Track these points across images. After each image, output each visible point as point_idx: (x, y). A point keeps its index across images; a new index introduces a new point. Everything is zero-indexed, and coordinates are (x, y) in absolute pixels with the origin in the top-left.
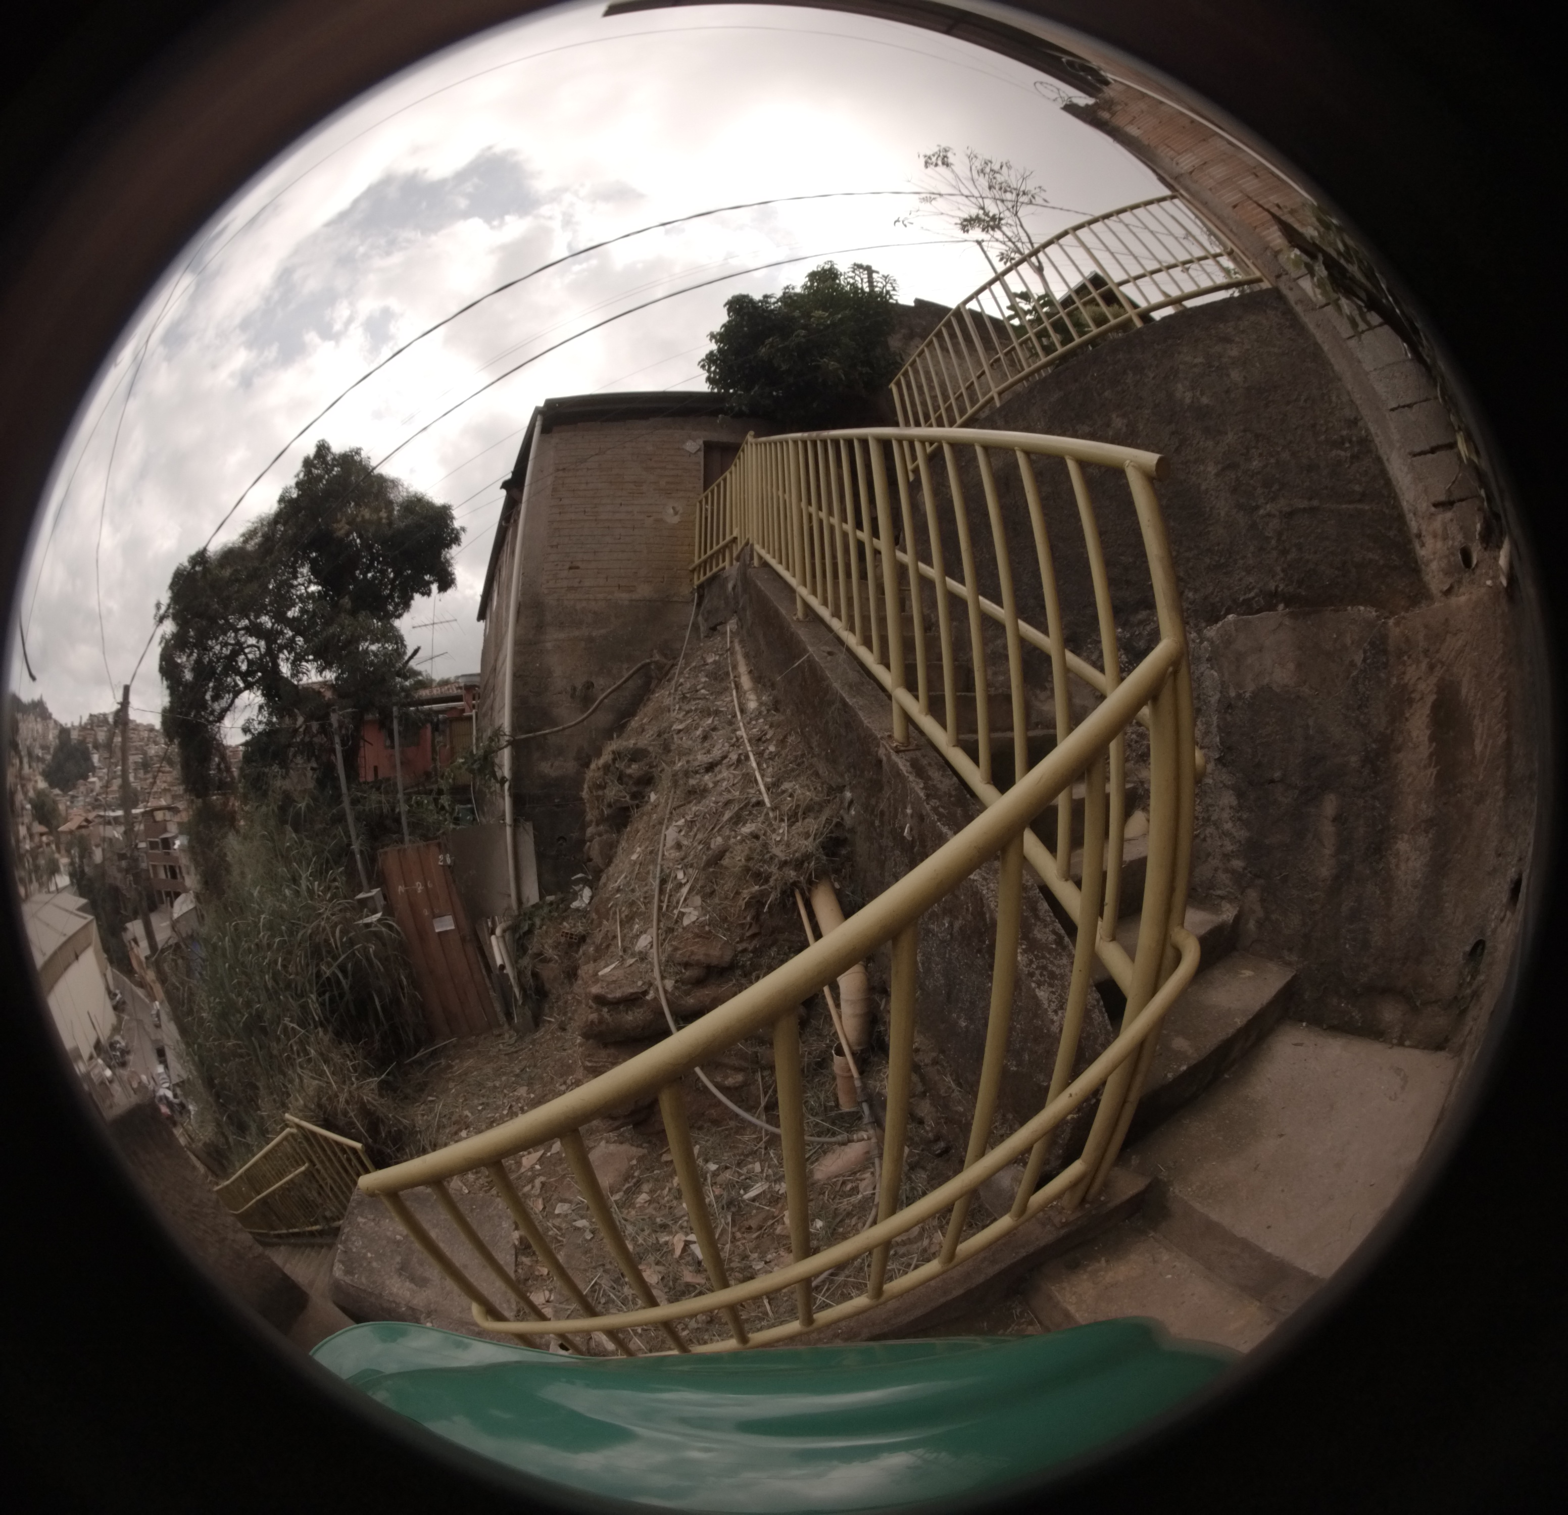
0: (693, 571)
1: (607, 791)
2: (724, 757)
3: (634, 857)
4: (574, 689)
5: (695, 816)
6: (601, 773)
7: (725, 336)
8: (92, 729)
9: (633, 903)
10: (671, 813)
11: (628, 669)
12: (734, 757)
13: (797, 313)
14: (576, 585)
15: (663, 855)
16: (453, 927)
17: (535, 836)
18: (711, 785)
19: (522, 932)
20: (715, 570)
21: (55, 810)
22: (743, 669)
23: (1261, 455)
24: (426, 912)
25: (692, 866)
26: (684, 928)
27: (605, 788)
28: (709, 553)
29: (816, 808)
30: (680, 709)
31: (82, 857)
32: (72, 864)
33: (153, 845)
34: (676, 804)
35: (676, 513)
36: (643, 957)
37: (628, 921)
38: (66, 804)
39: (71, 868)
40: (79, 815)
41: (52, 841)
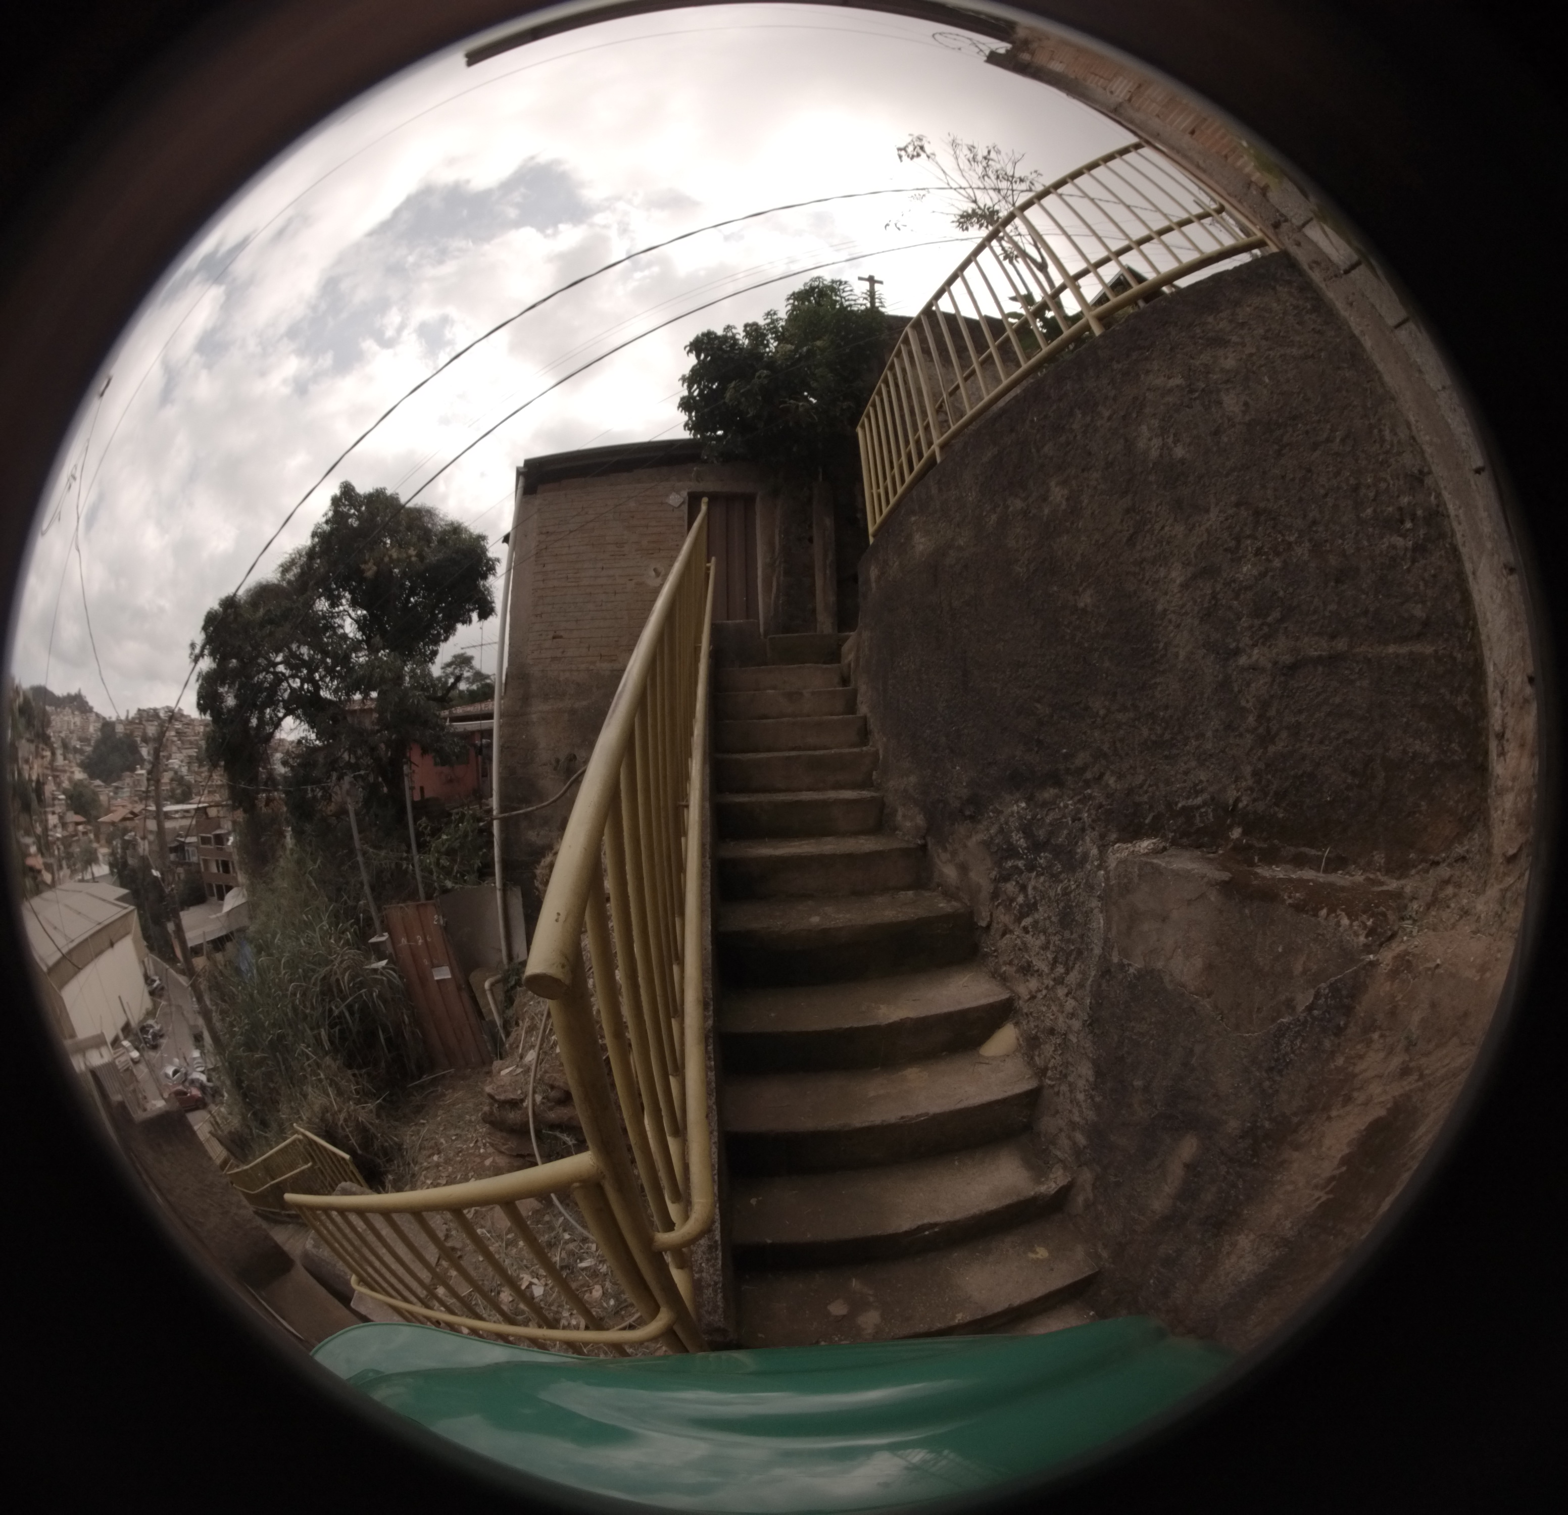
4: (557, 760)
8: (140, 723)
16: (450, 977)
21: (95, 801)
24: (426, 961)
31: (125, 848)
32: (113, 853)
33: (205, 841)
35: (658, 574)
37: (529, 1031)
38: (108, 795)
39: (111, 859)
40: (123, 806)
41: (90, 831)
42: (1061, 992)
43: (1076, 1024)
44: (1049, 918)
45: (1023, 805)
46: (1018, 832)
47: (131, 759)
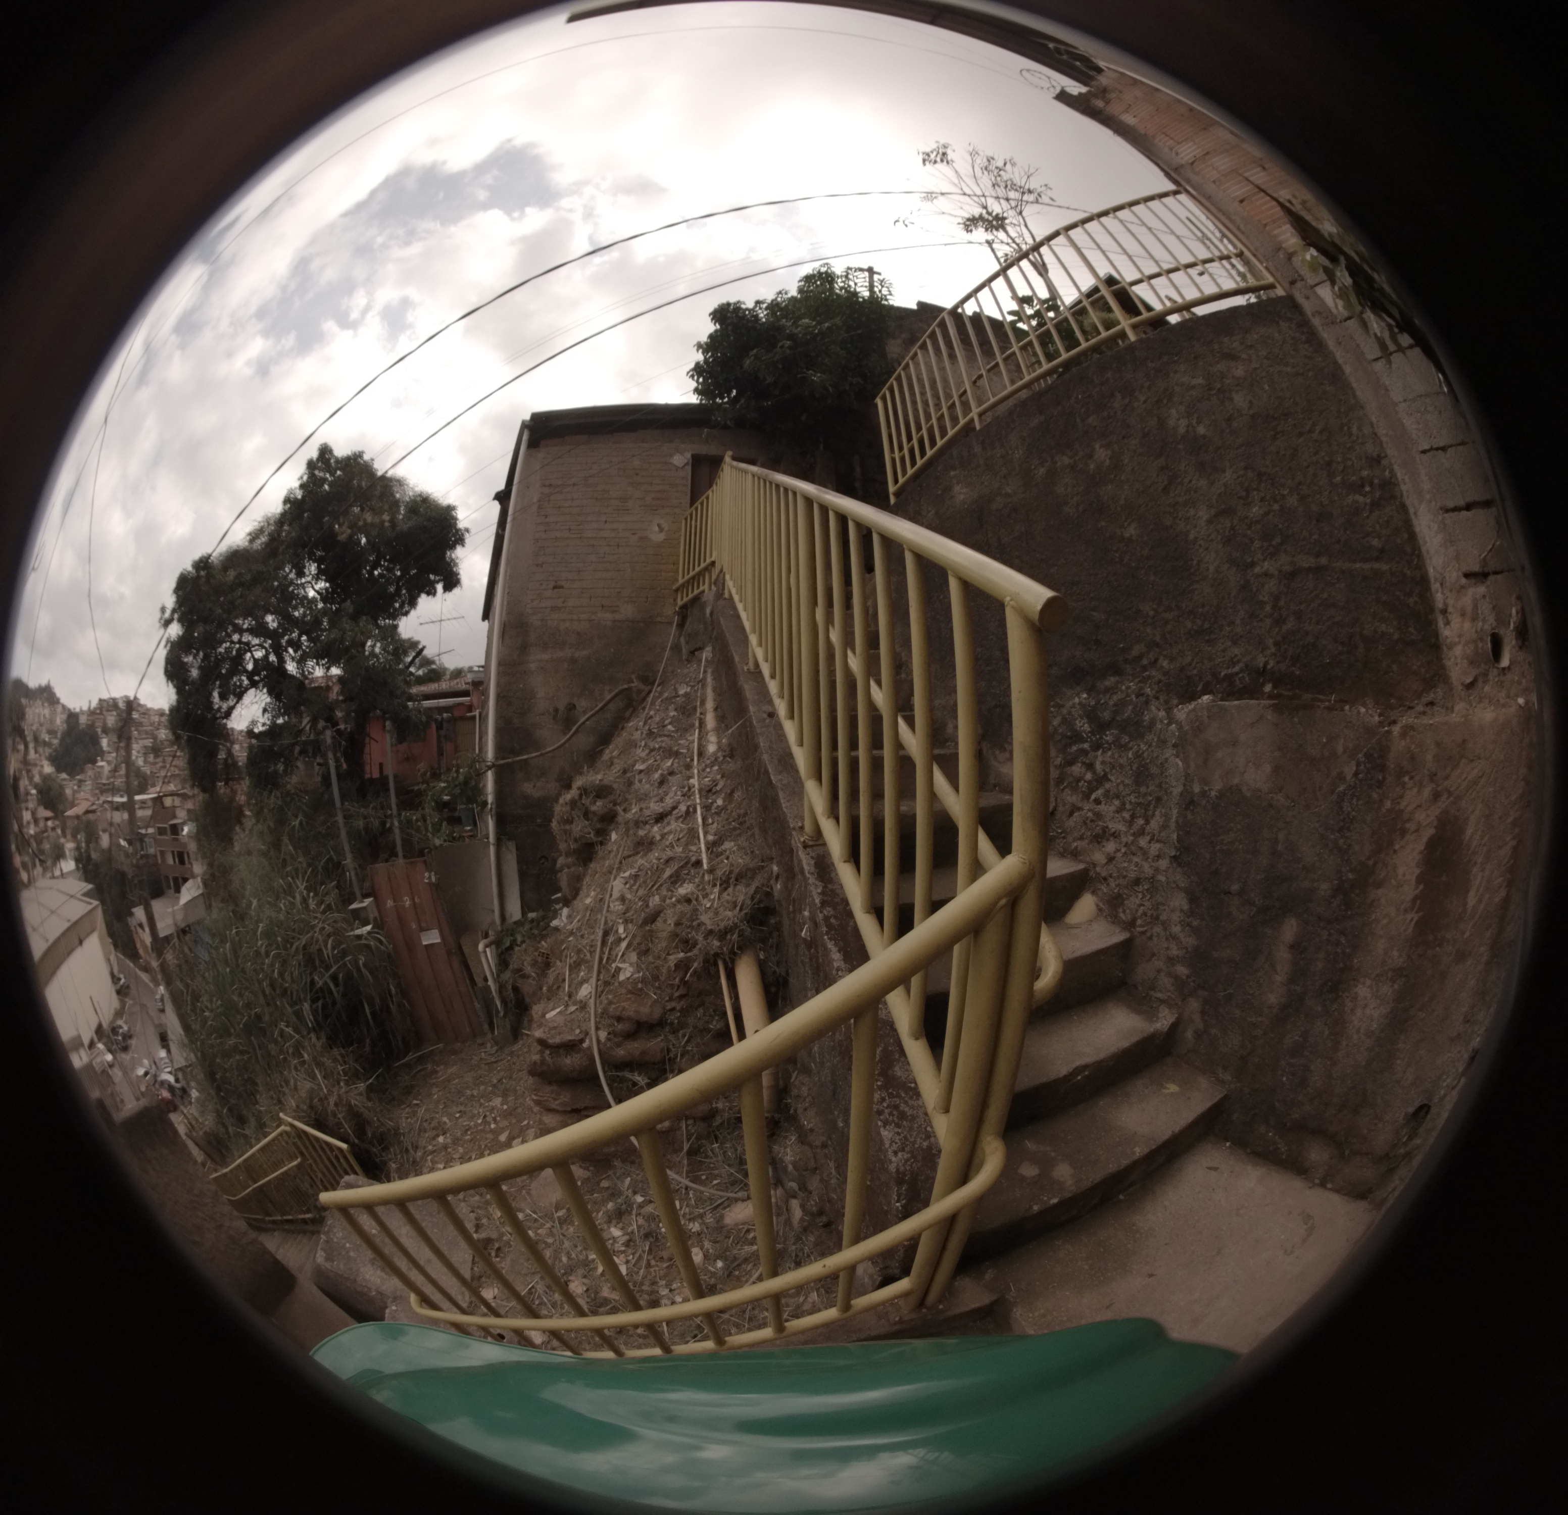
0: (677, 590)
1: (573, 826)
2: (674, 808)
3: (589, 900)
4: (556, 710)
5: (640, 870)
6: (568, 808)
7: (712, 345)
8: (101, 713)
9: (581, 950)
10: (621, 863)
11: (610, 691)
12: (683, 808)
13: (784, 322)
14: (560, 605)
16: (439, 941)
17: (518, 855)
18: (658, 838)
19: (504, 947)
20: (696, 592)
21: (61, 795)
22: (710, 705)
23: (1262, 499)
24: (414, 926)
25: (630, 922)
26: (620, 983)
27: (572, 823)
28: (692, 574)
29: (749, 874)
30: (645, 745)
31: (88, 842)
33: (161, 831)
34: (626, 853)
35: (661, 530)
36: (583, 1006)
37: (575, 967)
38: (73, 788)
39: (77, 853)
40: (87, 800)
41: (58, 826)
42: (1143, 842)
43: (1163, 864)
44: (1122, 782)
45: (1085, 695)
46: (1082, 718)
47: (93, 753)
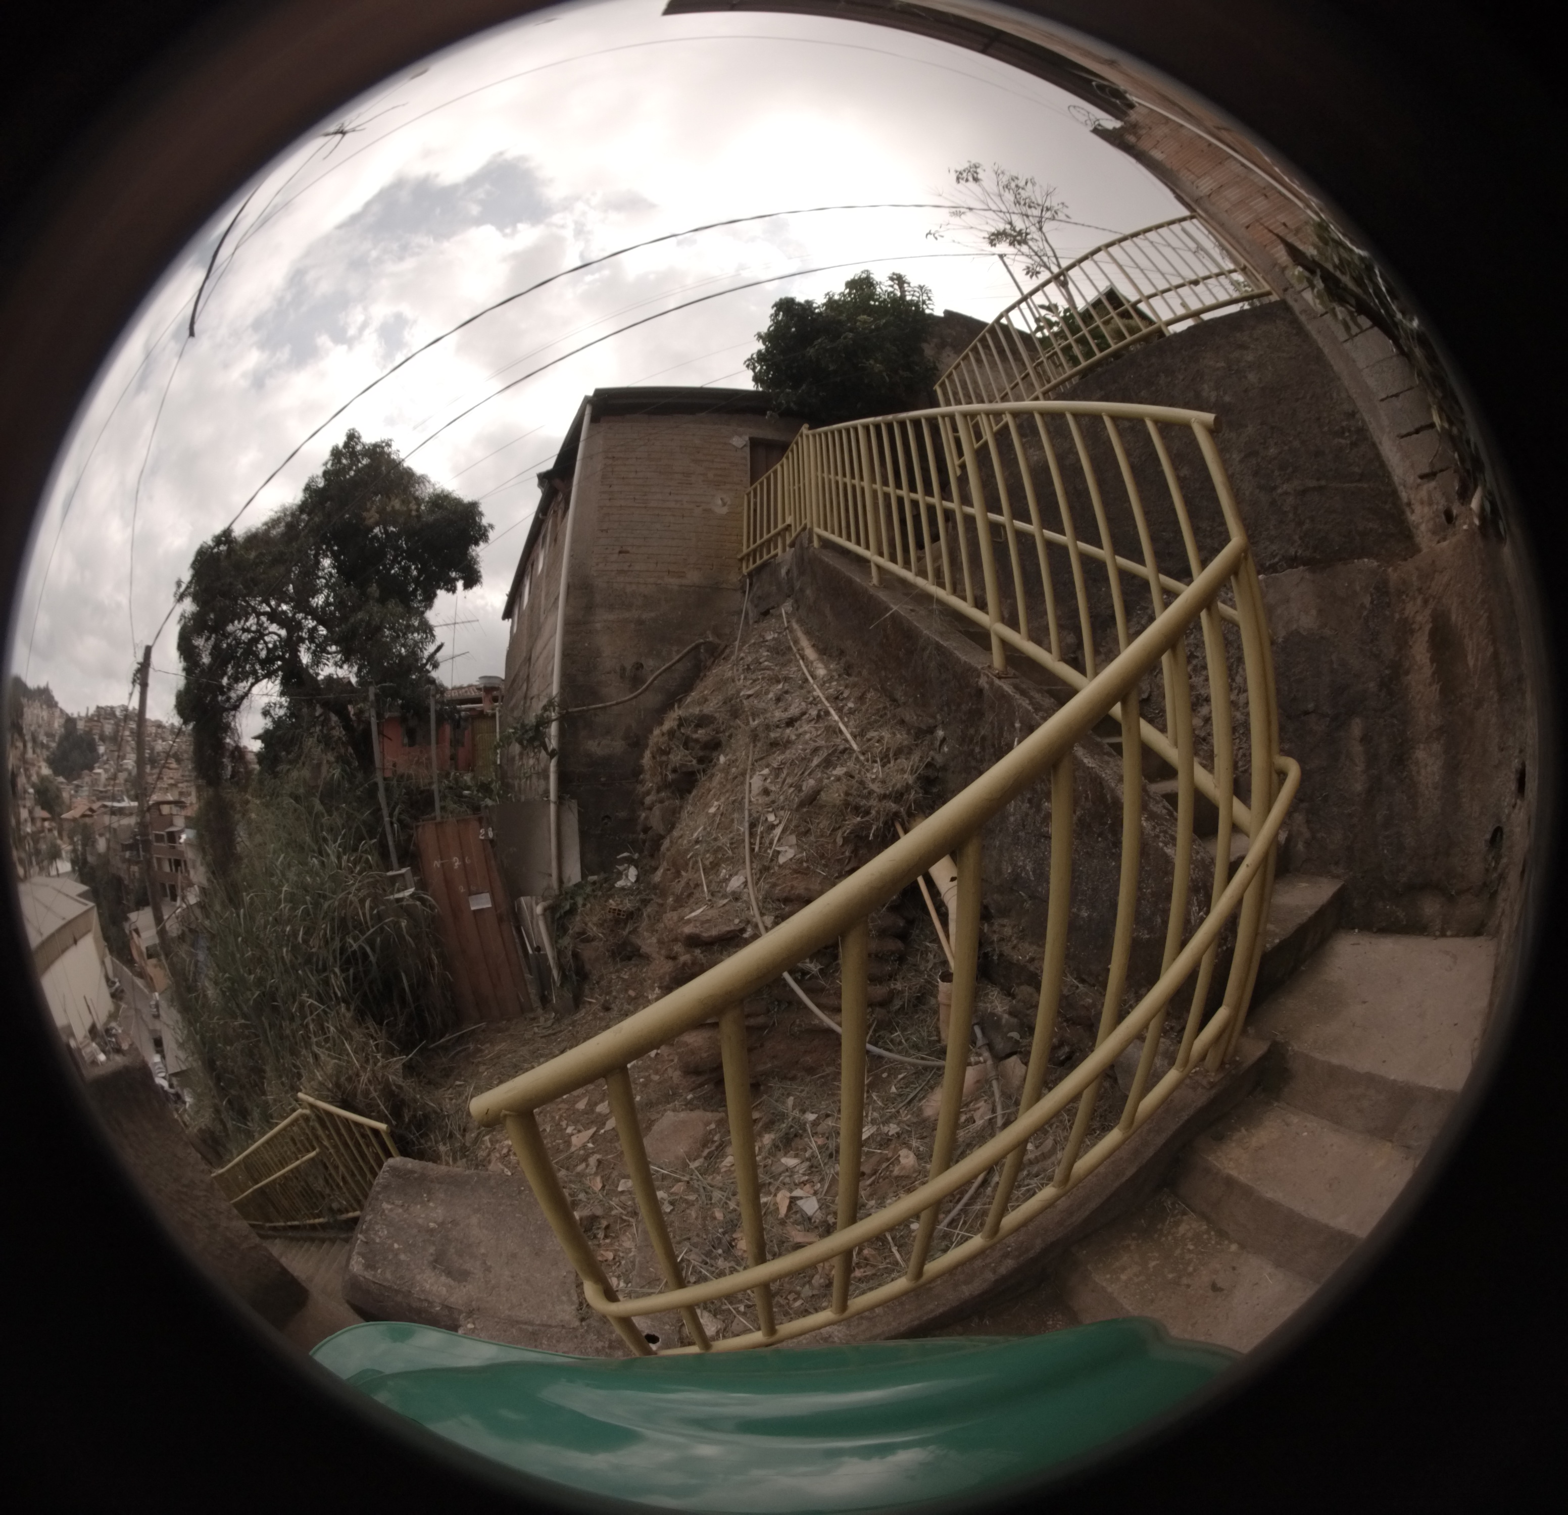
0: (741, 560)
1: (671, 756)
3: (712, 810)
4: (624, 669)
5: (782, 764)
7: (772, 337)
8: (98, 721)
9: (719, 849)
10: (753, 764)
11: (678, 652)
12: (814, 712)
13: (843, 317)
14: (626, 568)
15: (750, 801)
16: (489, 904)
17: (579, 812)
18: (793, 737)
19: (563, 911)
20: (765, 557)
21: (59, 797)
22: (805, 643)
24: (462, 889)
25: (783, 808)
26: (781, 866)
27: (669, 753)
28: (759, 542)
29: (906, 751)
31: (84, 845)
32: (74, 851)
33: (159, 838)
35: (724, 504)
36: (737, 896)
38: (70, 792)
39: (73, 854)
40: (83, 803)
41: (54, 827)
47: (90, 758)
